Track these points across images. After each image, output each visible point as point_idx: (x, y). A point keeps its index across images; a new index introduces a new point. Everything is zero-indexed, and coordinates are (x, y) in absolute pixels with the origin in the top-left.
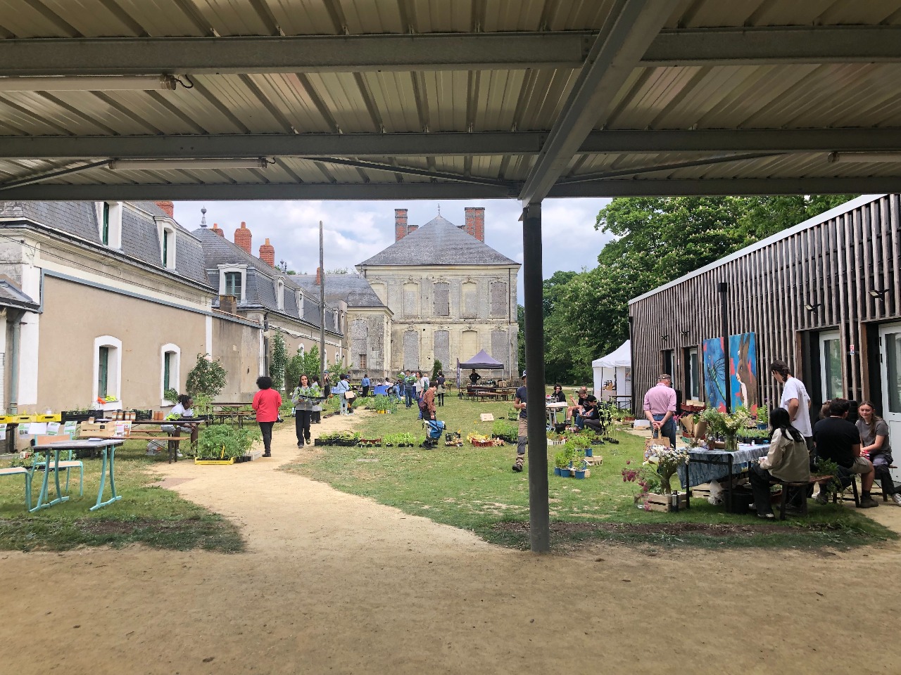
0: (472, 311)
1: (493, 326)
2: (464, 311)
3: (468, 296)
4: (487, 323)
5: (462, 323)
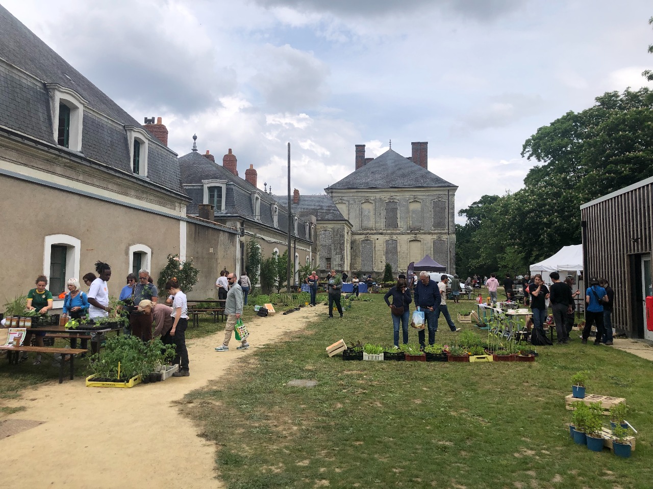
0: (417, 224)
1: (435, 237)
2: (411, 225)
3: (414, 212)
4: (429, 234)
5: (408, 234)
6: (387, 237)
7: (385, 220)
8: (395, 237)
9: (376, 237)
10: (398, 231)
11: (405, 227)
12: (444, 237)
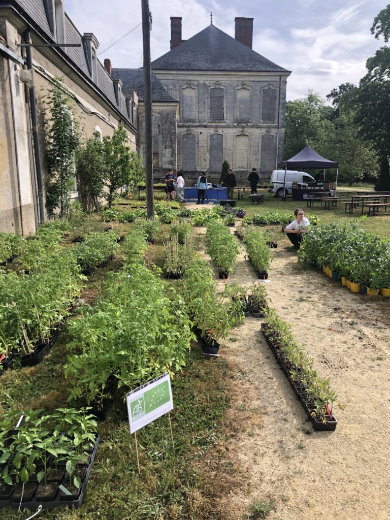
0: (245, 116)
1: (264, 131)
2: (238, 116)
3: (242, 101)
4: (258, 127)
5: (235, 127)
6: (212, 131)
7: (209, 110)
8: (220, 131)
9: (200, 130)
10: (224, 124)
11: (232, 119)
12: (273, 132)
